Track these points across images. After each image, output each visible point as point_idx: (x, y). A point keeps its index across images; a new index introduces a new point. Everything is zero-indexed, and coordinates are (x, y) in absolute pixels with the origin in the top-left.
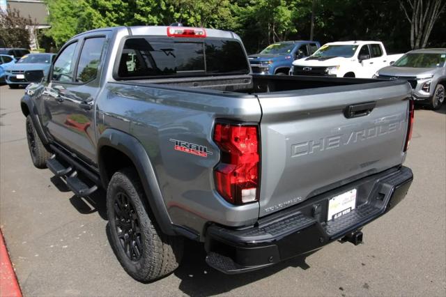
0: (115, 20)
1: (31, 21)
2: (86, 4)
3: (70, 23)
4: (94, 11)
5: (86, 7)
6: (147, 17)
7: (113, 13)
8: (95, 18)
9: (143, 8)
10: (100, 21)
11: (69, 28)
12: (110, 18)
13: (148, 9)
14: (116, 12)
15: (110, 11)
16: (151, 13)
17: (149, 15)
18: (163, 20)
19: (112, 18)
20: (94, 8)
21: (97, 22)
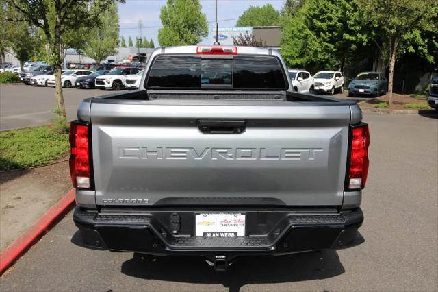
0: (328, 40)
1: (261, 44)
2: (305, 26)
3: (296, 45)
4: (311, 32)
5: (305, 29)
6: (356, 36)
7: (327, 33)
8: (310, 39)
9: (353, 28)
10: (314, 42)
11: (295, 49)
12: (323, 38)
13: (358, 28)
14: (330, 32)
15: (324, 32)
16: (360, 32)
17: (359, 34)
18: (374, 37)
19: (326, 38)
20: (312, 30)
21: (311, 42)
